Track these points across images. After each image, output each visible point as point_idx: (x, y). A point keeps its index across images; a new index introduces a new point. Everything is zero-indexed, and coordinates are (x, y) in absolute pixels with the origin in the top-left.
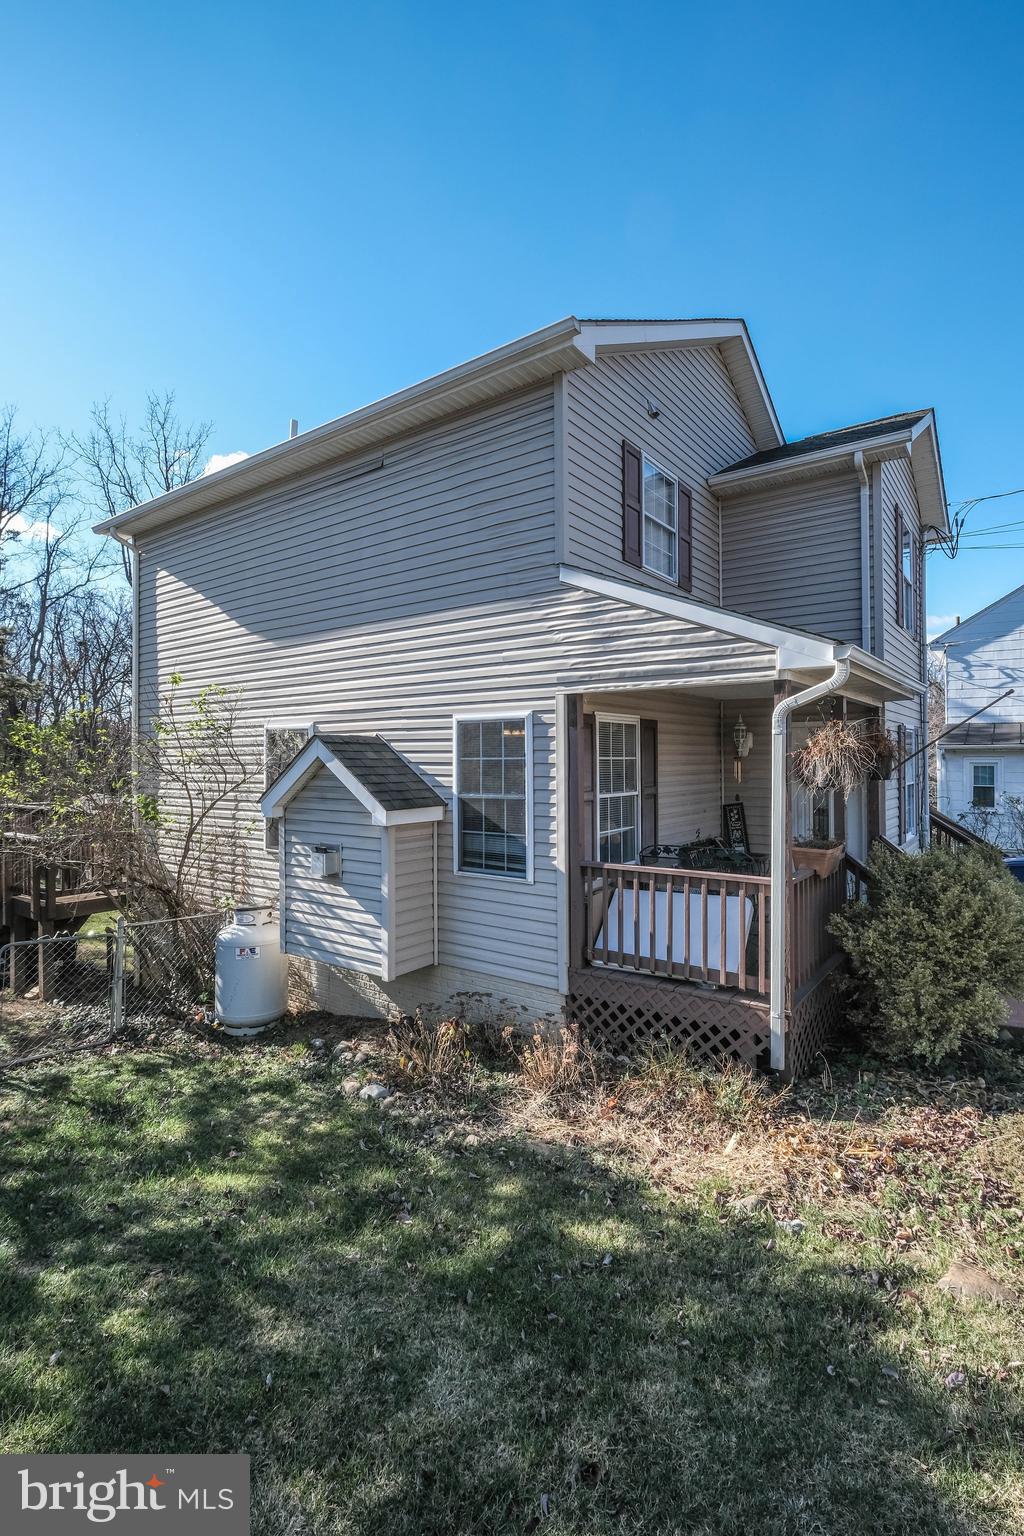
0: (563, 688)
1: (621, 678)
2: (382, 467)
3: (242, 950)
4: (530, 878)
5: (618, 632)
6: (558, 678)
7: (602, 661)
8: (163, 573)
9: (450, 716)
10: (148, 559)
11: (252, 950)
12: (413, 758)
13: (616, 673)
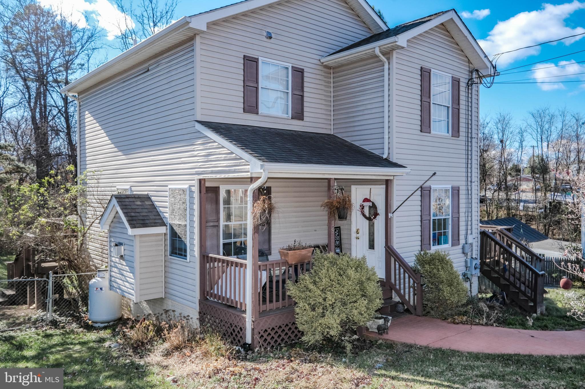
0: (197, 176)
1: (212, 172)
2: (148, 70)
3: (97, 289)
4: (188, 260)
5: (211, 152)
6: (196, 171)
7: (208, 164)
8: (87, 112)
9: (167, 186)
10: (83, 105)
11: (101, 289)
12: (158, 204)
13: (210, 171)
